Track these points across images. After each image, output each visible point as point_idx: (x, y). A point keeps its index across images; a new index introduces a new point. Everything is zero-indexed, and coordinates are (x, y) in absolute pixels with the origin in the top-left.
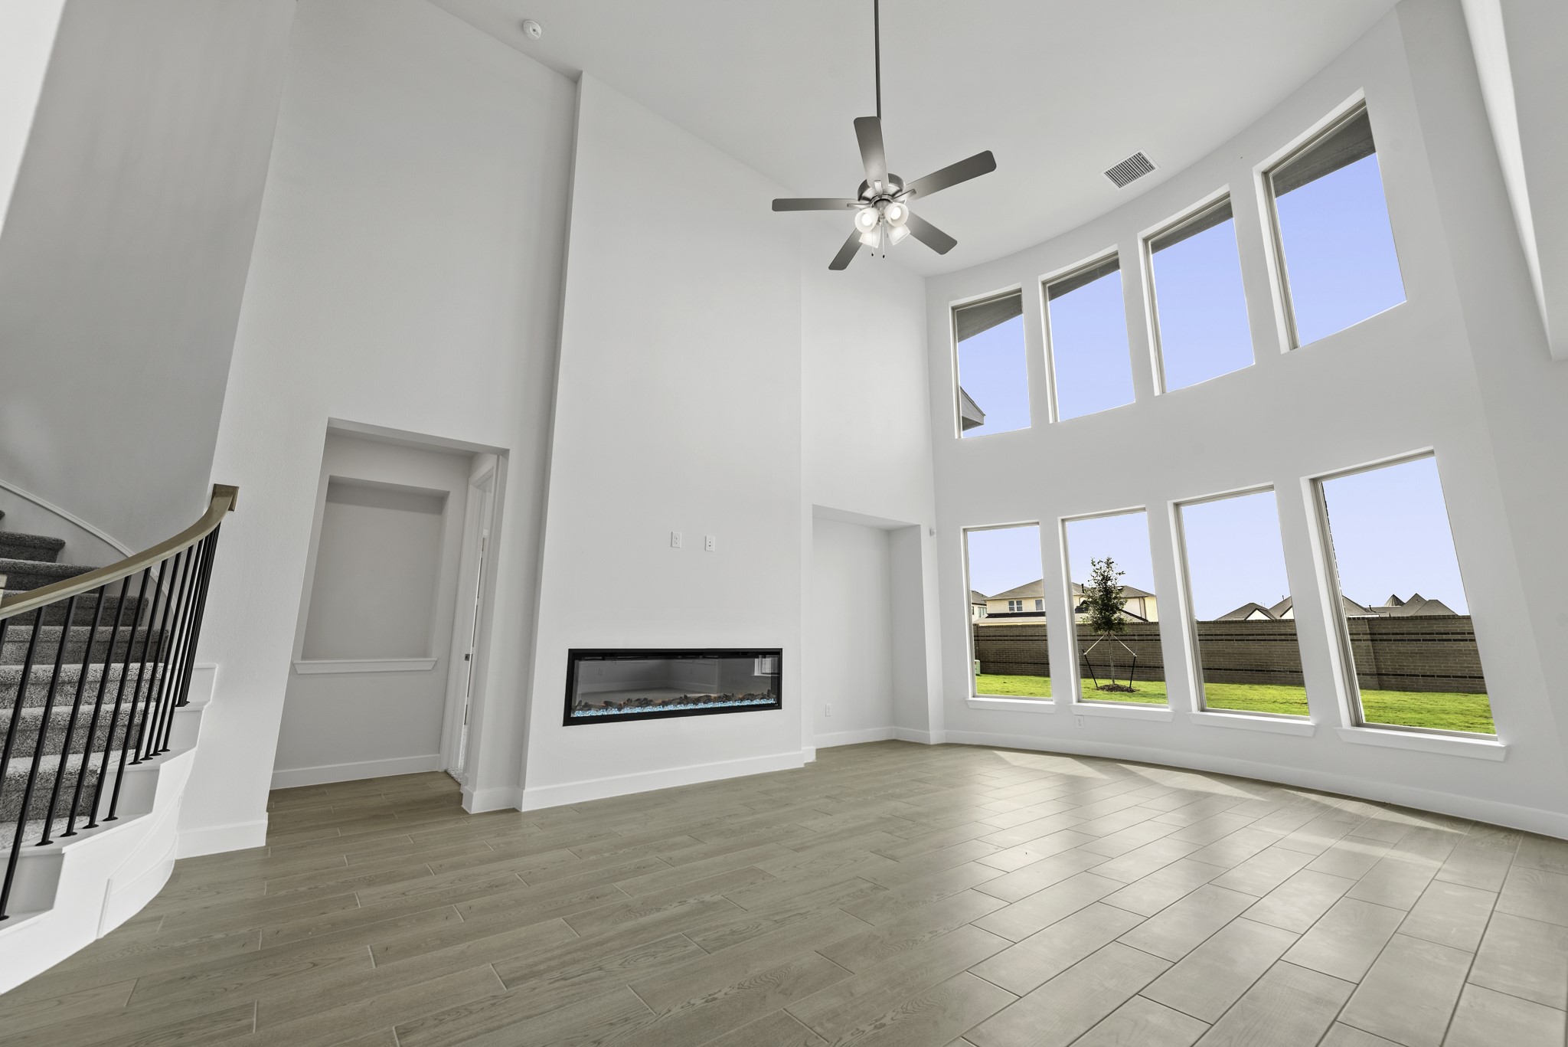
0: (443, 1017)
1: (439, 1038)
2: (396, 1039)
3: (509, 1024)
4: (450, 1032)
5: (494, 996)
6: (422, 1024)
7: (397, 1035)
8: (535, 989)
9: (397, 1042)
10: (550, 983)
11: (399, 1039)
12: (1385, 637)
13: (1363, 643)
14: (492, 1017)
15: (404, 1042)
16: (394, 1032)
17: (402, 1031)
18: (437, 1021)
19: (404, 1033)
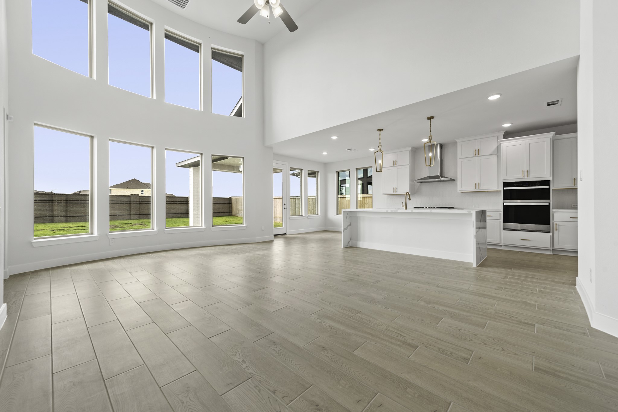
0: (449, 354)
1: (457, 349)
2: (470, 360)
3: (434, 338)
4: (452, 348)
5: (426, 347)
6: (458, 357)
7: (469, 361)
8: (412, 339)
9: (471, 358)
10: (406, 337)
11: (470, 359)
12: (71, 202)
13: (63, 204)
14: (436, 343)
15: (469, 357)
16: (469, 362)
17: (467, 361)
18: (452, 354)
19: (466, 359)
